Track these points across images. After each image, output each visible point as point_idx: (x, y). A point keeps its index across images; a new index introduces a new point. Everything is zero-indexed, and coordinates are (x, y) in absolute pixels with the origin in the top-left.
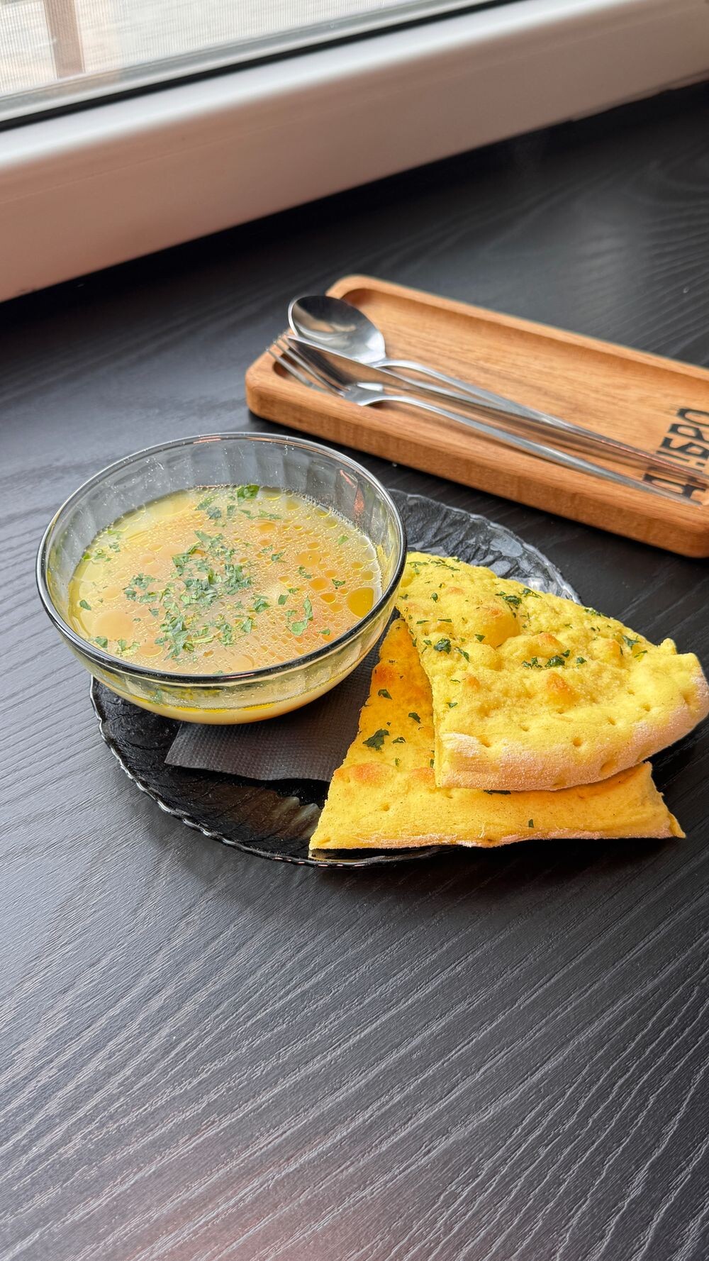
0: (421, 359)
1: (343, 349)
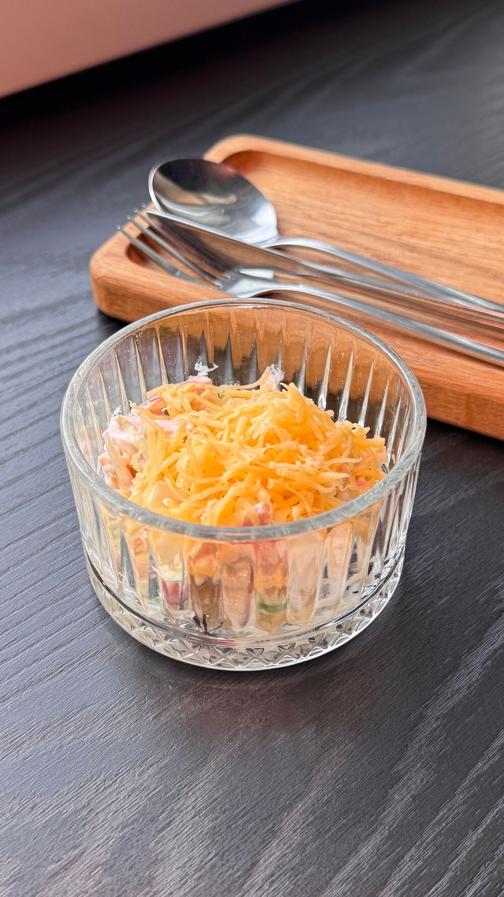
0: (324, 235)
1: (220, 226)
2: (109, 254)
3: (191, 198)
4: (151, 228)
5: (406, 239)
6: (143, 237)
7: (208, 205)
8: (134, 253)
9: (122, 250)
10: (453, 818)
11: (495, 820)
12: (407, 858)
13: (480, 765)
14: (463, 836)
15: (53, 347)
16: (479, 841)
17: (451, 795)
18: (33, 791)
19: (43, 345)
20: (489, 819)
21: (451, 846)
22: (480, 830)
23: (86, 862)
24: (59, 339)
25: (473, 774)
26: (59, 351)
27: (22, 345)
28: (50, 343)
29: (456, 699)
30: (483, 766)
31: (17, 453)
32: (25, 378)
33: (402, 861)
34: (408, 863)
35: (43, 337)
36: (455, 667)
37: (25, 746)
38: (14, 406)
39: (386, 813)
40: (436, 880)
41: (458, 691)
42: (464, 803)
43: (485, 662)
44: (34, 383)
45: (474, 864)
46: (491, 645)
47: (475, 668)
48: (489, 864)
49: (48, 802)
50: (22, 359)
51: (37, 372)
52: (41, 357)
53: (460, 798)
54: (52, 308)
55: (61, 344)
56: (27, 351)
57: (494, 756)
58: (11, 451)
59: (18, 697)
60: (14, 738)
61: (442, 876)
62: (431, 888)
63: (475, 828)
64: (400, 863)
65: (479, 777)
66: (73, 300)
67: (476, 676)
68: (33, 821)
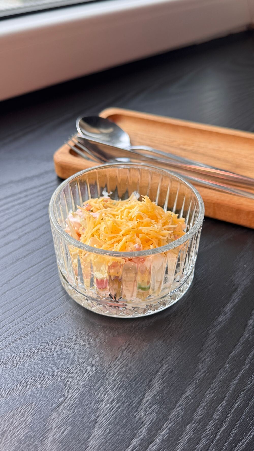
2: (62, 153)
3: (95, 130)
4: (79, 142)
5: (181, 146)
6: (76, 146)
7: (101, 133)
8: (72, 152)
9: (67, 151)
10: (225, 375)
11: (243, 374)
12: (207, 393)
13: (234, 352)
14: (230, 382)
15: (39, 191)
16: (237, 384)
17: (223, 365)
18: (41, 374)
19: (35, 190)
20: (240, 374)
21: (225, 386)
22: (237, 379)
23: (67, 403)
24: (41, 188)
25: (231, 356)
26: (42, 192)
27: (26, 191)
28: (38, 189)
29: (221, 325)
30: (235, 352)
31: (26, 234)
32: (28, 203)
33: (205, 394)
34: (208, 395)
35: (35, 187)
36: (219, 312)
37: (37, 354)
38: (23, 215)
39: (196, 374)
40: (221, 401)
41: (221, 322)
42: (229, 368)
43: (231, 310)
44: (32, 205)
45: (236, 394)
46: (233, 303)
47: (227, 312)
48: (242, 393)
49: (48, 378)
50: (26, 196)
51: (33, 201)
52: (34, 195)
53: (227, 366)
54: (38, 176)
55: (43, 190)
56: (28, 193)
57: (239, 348)
58: (24, 233)
59: (32, 334)
60: (32, 351)
61: (223, 400)
62: (219, 405)
63: (235, 378)
64: (205, 395)
65: (234, 357)
66: (47, 173)
67: (228, 316)
68: (42, 387)
